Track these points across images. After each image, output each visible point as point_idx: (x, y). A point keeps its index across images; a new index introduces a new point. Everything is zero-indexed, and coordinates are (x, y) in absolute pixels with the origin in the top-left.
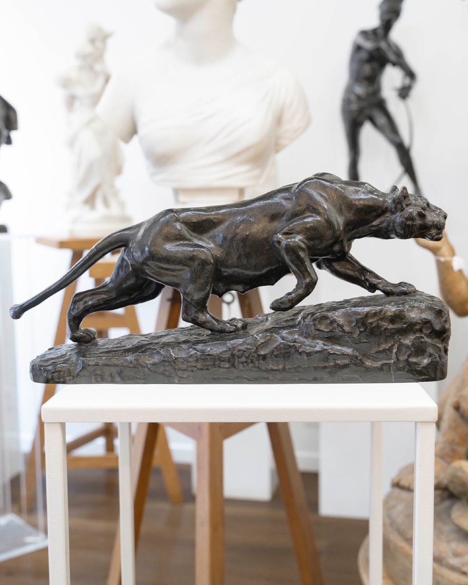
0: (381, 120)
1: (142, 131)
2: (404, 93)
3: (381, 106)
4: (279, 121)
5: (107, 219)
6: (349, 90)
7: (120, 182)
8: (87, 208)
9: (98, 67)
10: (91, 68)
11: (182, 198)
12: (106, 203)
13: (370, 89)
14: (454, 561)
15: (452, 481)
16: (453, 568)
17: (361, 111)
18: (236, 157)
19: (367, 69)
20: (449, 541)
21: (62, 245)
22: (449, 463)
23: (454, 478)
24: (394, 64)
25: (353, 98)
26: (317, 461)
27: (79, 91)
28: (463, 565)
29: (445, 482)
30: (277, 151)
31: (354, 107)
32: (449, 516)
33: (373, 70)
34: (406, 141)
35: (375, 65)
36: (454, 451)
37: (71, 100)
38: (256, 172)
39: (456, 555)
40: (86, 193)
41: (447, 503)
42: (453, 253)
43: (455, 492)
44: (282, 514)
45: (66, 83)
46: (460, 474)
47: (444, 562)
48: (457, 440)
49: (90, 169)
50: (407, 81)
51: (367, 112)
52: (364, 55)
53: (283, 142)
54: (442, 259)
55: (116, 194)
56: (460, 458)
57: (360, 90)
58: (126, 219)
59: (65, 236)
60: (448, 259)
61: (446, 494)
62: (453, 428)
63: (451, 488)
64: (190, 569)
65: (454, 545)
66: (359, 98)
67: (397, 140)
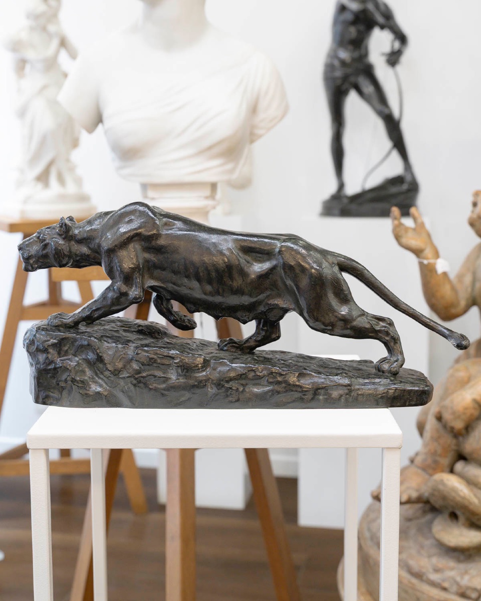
0: (369, 89)
1: (108, 122)
2: (393, 58)
3: (368, 72)
4: (254, 110)
5: (62, 198)
6: (333, 55)
7: (76, 156)
8: (40, 186)
9: (52, 28)
10: (44, 29)
11: (151, 193)
12: (61, 180)
13: (356, 54)
14: (434, 577)
15: (432, 494)
16: (433, 584)
17: (345, 78)
18: (208, 151)
19: (353, 31)
20: (430, 556)
21: (13, 228)
22: (431, 475)
23: (435, 490)
24: (382, 27)
25: (337, 63)
26: (296, 465)
27: (30, 55)
28: (444, 581)
29: (426, 494)
30: (252, 141)
31: (338, 74)
32: (430, 529)
33: (359, 32)
34: (396, 113)
35: (362, 27)
36: (436, 462)
37: (21, 65)
38: (229, 166)
39: (437, 570)
40: (39, 169)
41: (429, 516)
42: (437, 255)
43: (437, 506)
44: (256, 524)
45: (16, 46)
46: (441, 487)
47: (424, 578)
48: (439, 451)
49: (43, 142)
50: (397, 45)
51: (352, 79)
52: (349, 16)
53: (258, 132)
54: (425, 262)
55: (72, 169)
56: (443, 471)
57: (344, 55)
58: (84, 198)
59: (15, 218)
60: (432, 261)
61: (428, 507)
62: (436, 439)
63: (432, 501)
64: (160, 586)
65: (434, 560)
66: (343, 63)
67: (386, 111)
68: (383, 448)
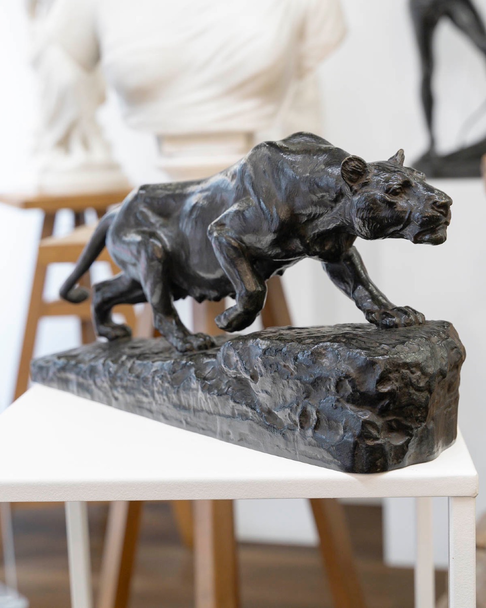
1: (107, 56)
8: (60, 153)
11: (168, 148)
37: (34, 2)
40: (58, 131)
49: (64, 99)
55: (99, 132)
58: (112, 167)
68: (449, 497)
